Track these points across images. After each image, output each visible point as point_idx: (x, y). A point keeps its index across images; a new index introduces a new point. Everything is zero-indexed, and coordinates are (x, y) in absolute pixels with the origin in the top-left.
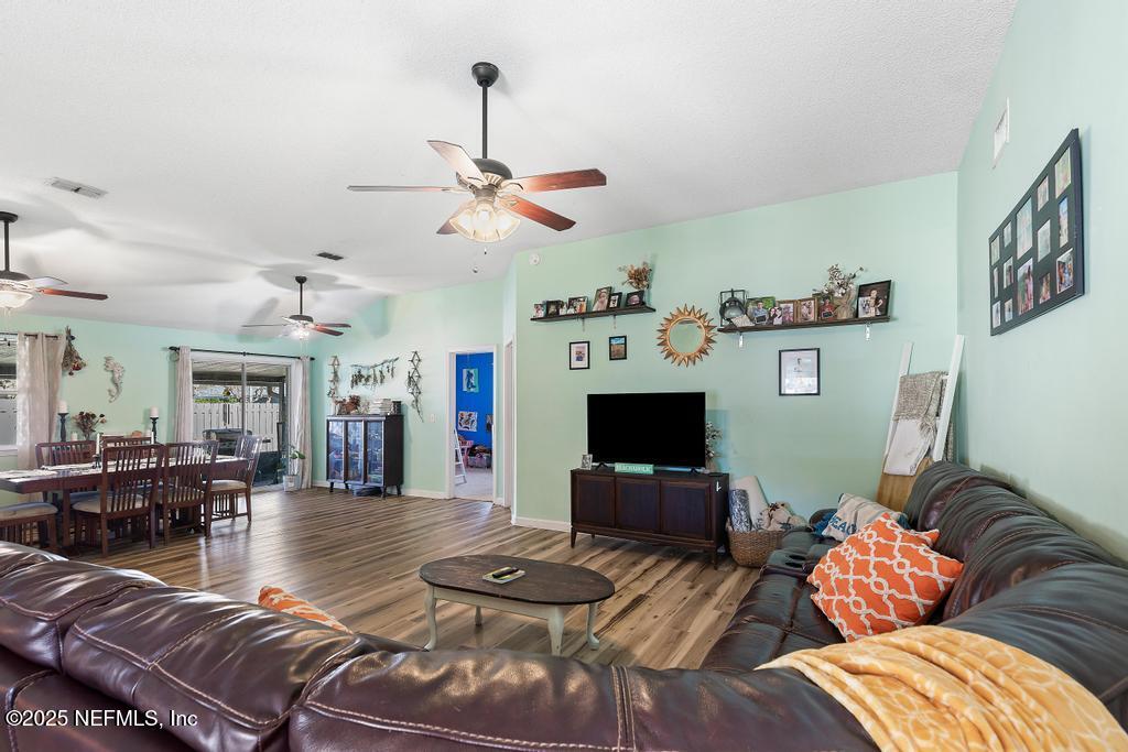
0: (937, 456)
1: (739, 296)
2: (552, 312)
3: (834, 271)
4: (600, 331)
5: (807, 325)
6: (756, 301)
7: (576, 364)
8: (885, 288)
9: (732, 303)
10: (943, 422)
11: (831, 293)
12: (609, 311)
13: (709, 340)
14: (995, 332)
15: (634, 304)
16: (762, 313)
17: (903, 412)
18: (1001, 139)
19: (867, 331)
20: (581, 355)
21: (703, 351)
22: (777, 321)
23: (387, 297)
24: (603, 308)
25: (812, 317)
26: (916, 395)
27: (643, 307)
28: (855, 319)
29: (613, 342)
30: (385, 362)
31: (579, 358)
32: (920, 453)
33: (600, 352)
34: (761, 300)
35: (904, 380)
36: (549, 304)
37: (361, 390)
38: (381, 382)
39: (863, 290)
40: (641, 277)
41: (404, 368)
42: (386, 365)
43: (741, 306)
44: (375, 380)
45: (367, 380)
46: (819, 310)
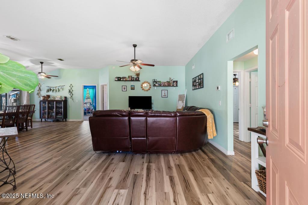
0: (184, 106)
1: (156, 80)
2: (119, 79)
3: (170, 78)
4: (129, 84)
5: (166, 86)
6: (158, 82)
7: (123, 90)
8: (177, 82)
9: (155, 81)
10: (185, 101)
11: (170, 81)
12: (132, 80)
13: (150, 87)
14: (193, 90)
15: (137, 80)
16: (159, 84)
17: (179, 100)
18: (193, 67)
19: (174, 88)
20: (124, 88)
21: (149, 89)
22: (162, 85)
23: (60, 69)
24: (131, 79)
25: (167, 85)
26: (181, 97)
27: (138, 80)
28: (173, 86)
29: (132, 86)
30: (60, 86)
31: (124, 89)
32: (182, 106)
33: (129, 88)
34: (159, 81)
35: (179, 95)
36: (118, 78)
37: (50, 93)
38: (59, 91)
39: (174, 82)
40: (138, 75)
41: (67, 88)
42: (60, 87)
43: (156, 82)
44: (56, 91)
45: (53, 91)
46: (168, 84)
